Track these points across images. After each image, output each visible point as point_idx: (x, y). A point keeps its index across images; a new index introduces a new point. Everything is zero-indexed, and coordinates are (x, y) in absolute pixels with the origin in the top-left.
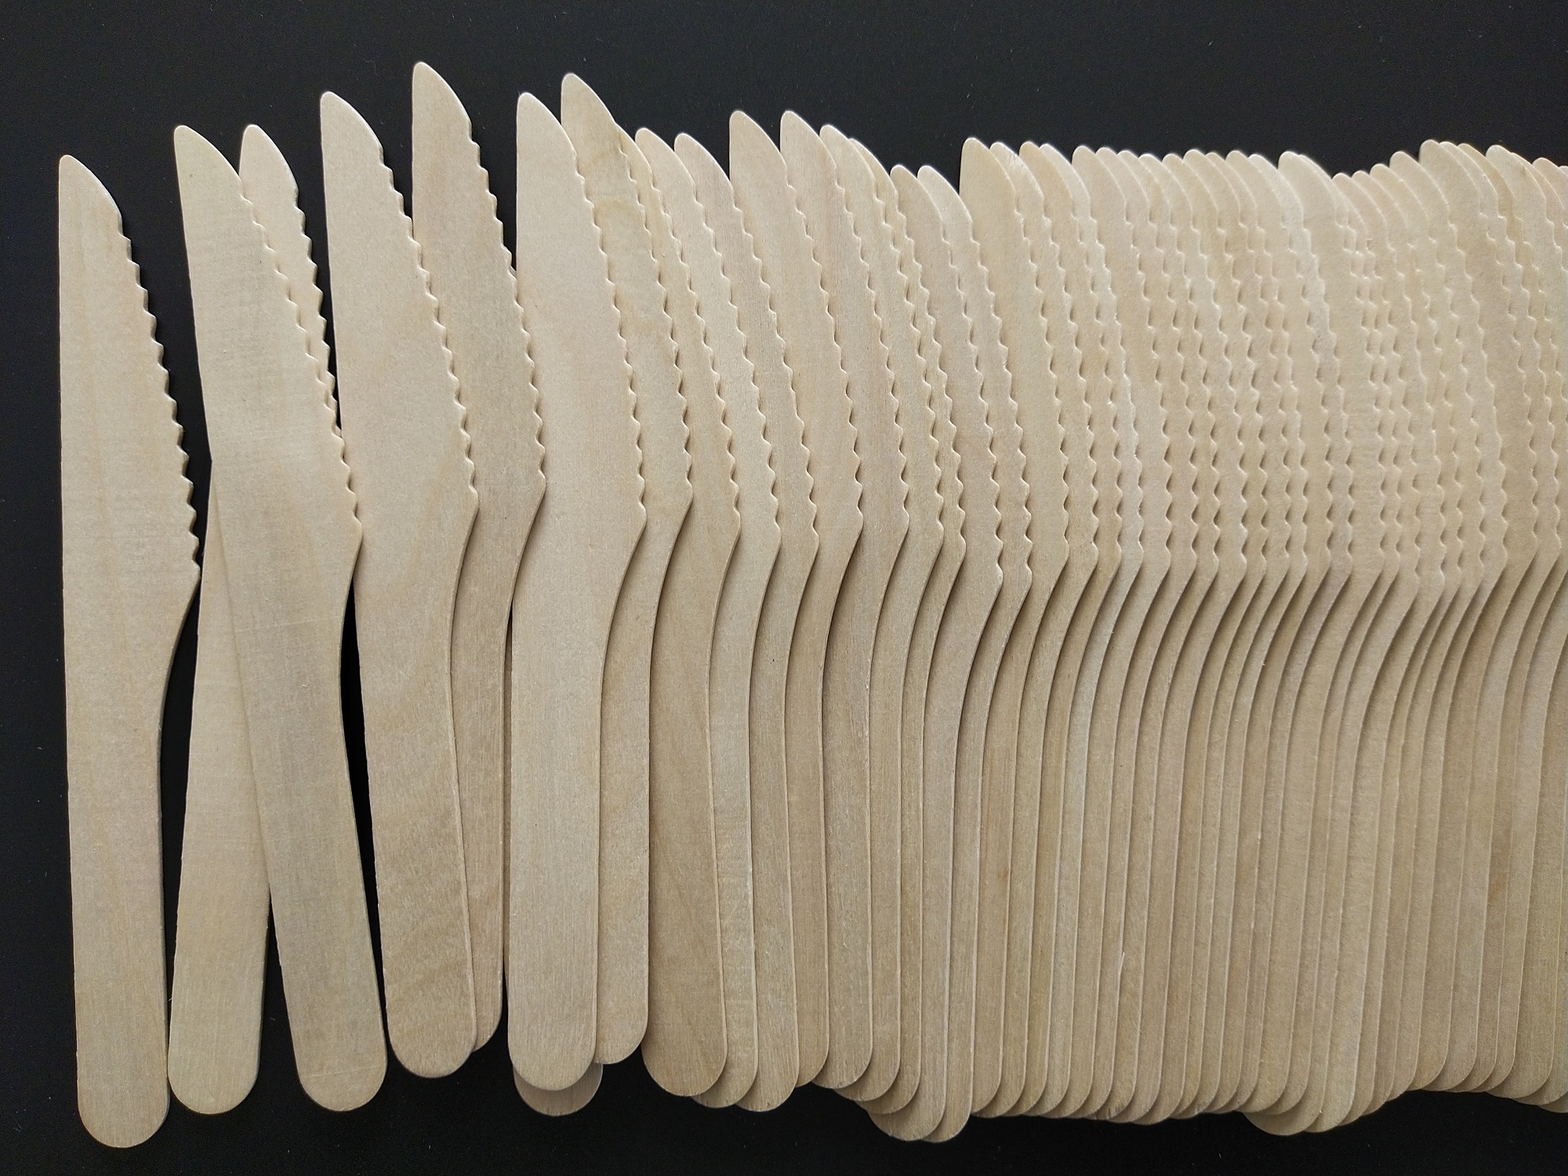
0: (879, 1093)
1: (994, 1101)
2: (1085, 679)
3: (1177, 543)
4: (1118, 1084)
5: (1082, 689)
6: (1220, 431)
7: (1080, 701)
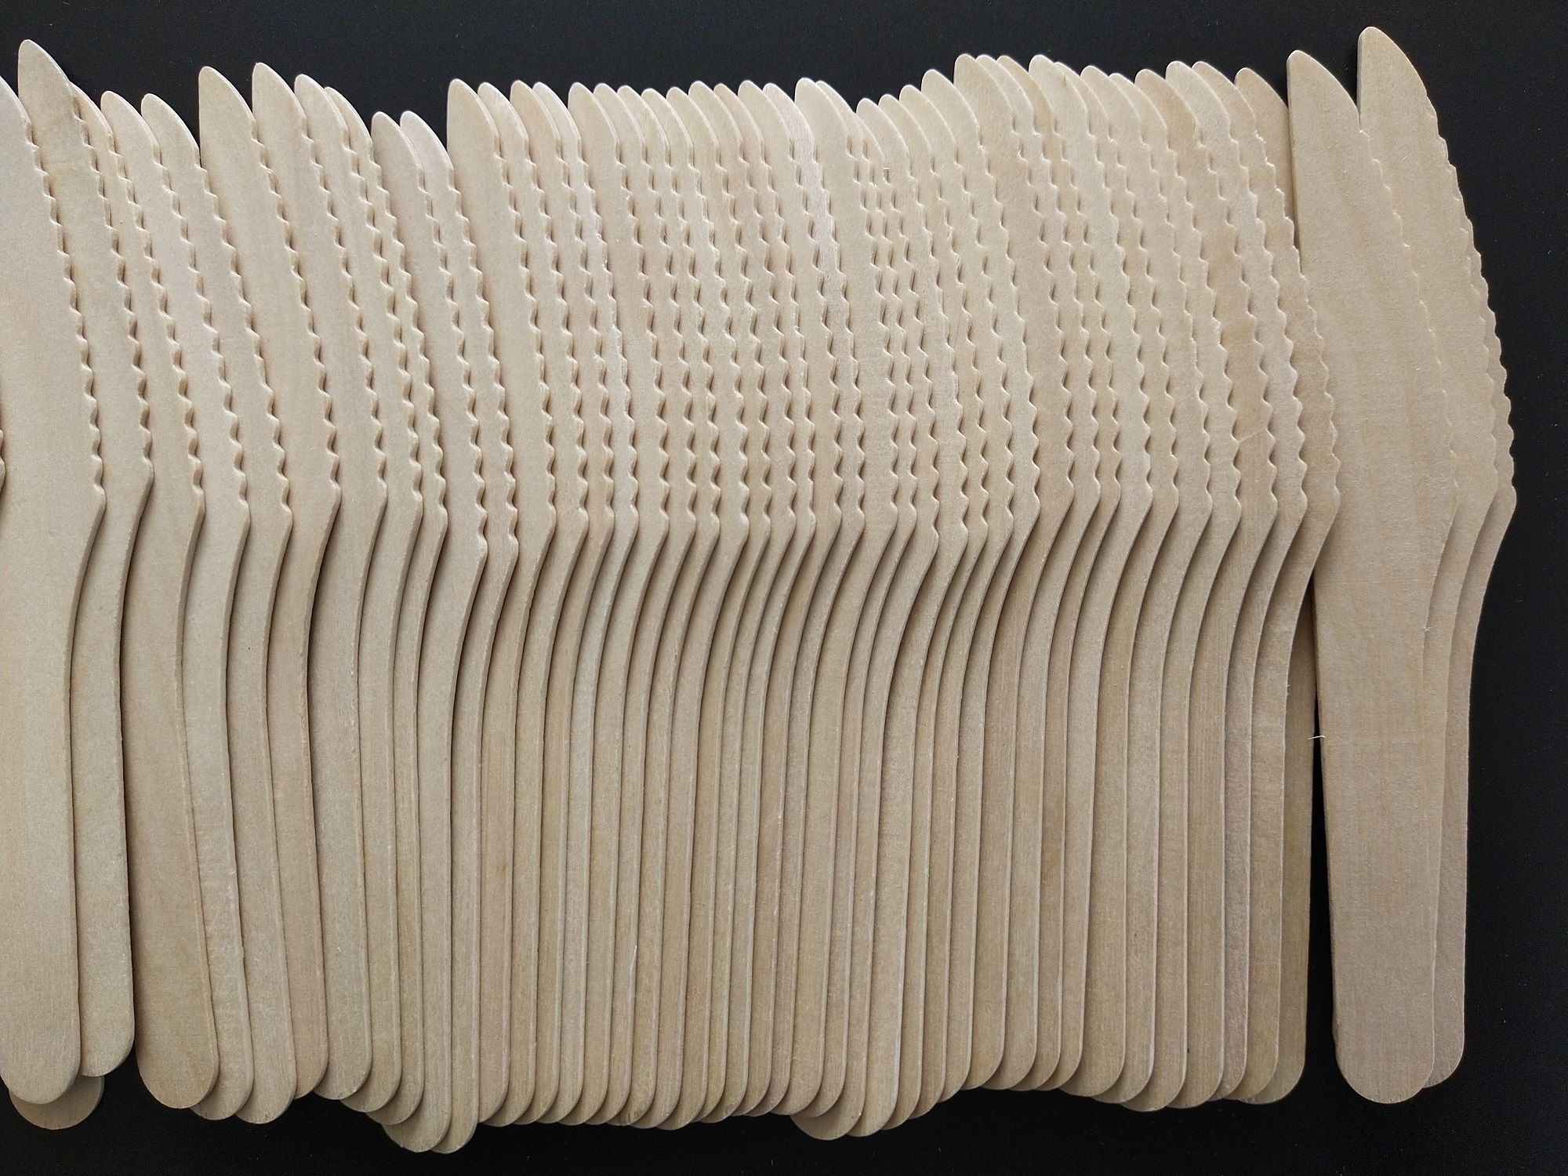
0: (380, 1104)
1: (502, 1108)
2: (585, 655)
3: (674, 504)
4: (636, 1087)
5: (583, 666)
6: (718, 382)
7: (581, 679)
